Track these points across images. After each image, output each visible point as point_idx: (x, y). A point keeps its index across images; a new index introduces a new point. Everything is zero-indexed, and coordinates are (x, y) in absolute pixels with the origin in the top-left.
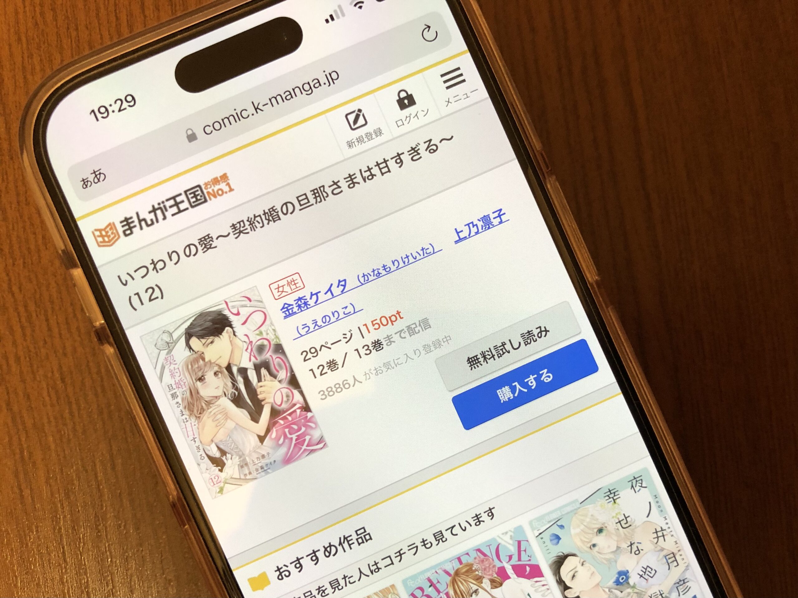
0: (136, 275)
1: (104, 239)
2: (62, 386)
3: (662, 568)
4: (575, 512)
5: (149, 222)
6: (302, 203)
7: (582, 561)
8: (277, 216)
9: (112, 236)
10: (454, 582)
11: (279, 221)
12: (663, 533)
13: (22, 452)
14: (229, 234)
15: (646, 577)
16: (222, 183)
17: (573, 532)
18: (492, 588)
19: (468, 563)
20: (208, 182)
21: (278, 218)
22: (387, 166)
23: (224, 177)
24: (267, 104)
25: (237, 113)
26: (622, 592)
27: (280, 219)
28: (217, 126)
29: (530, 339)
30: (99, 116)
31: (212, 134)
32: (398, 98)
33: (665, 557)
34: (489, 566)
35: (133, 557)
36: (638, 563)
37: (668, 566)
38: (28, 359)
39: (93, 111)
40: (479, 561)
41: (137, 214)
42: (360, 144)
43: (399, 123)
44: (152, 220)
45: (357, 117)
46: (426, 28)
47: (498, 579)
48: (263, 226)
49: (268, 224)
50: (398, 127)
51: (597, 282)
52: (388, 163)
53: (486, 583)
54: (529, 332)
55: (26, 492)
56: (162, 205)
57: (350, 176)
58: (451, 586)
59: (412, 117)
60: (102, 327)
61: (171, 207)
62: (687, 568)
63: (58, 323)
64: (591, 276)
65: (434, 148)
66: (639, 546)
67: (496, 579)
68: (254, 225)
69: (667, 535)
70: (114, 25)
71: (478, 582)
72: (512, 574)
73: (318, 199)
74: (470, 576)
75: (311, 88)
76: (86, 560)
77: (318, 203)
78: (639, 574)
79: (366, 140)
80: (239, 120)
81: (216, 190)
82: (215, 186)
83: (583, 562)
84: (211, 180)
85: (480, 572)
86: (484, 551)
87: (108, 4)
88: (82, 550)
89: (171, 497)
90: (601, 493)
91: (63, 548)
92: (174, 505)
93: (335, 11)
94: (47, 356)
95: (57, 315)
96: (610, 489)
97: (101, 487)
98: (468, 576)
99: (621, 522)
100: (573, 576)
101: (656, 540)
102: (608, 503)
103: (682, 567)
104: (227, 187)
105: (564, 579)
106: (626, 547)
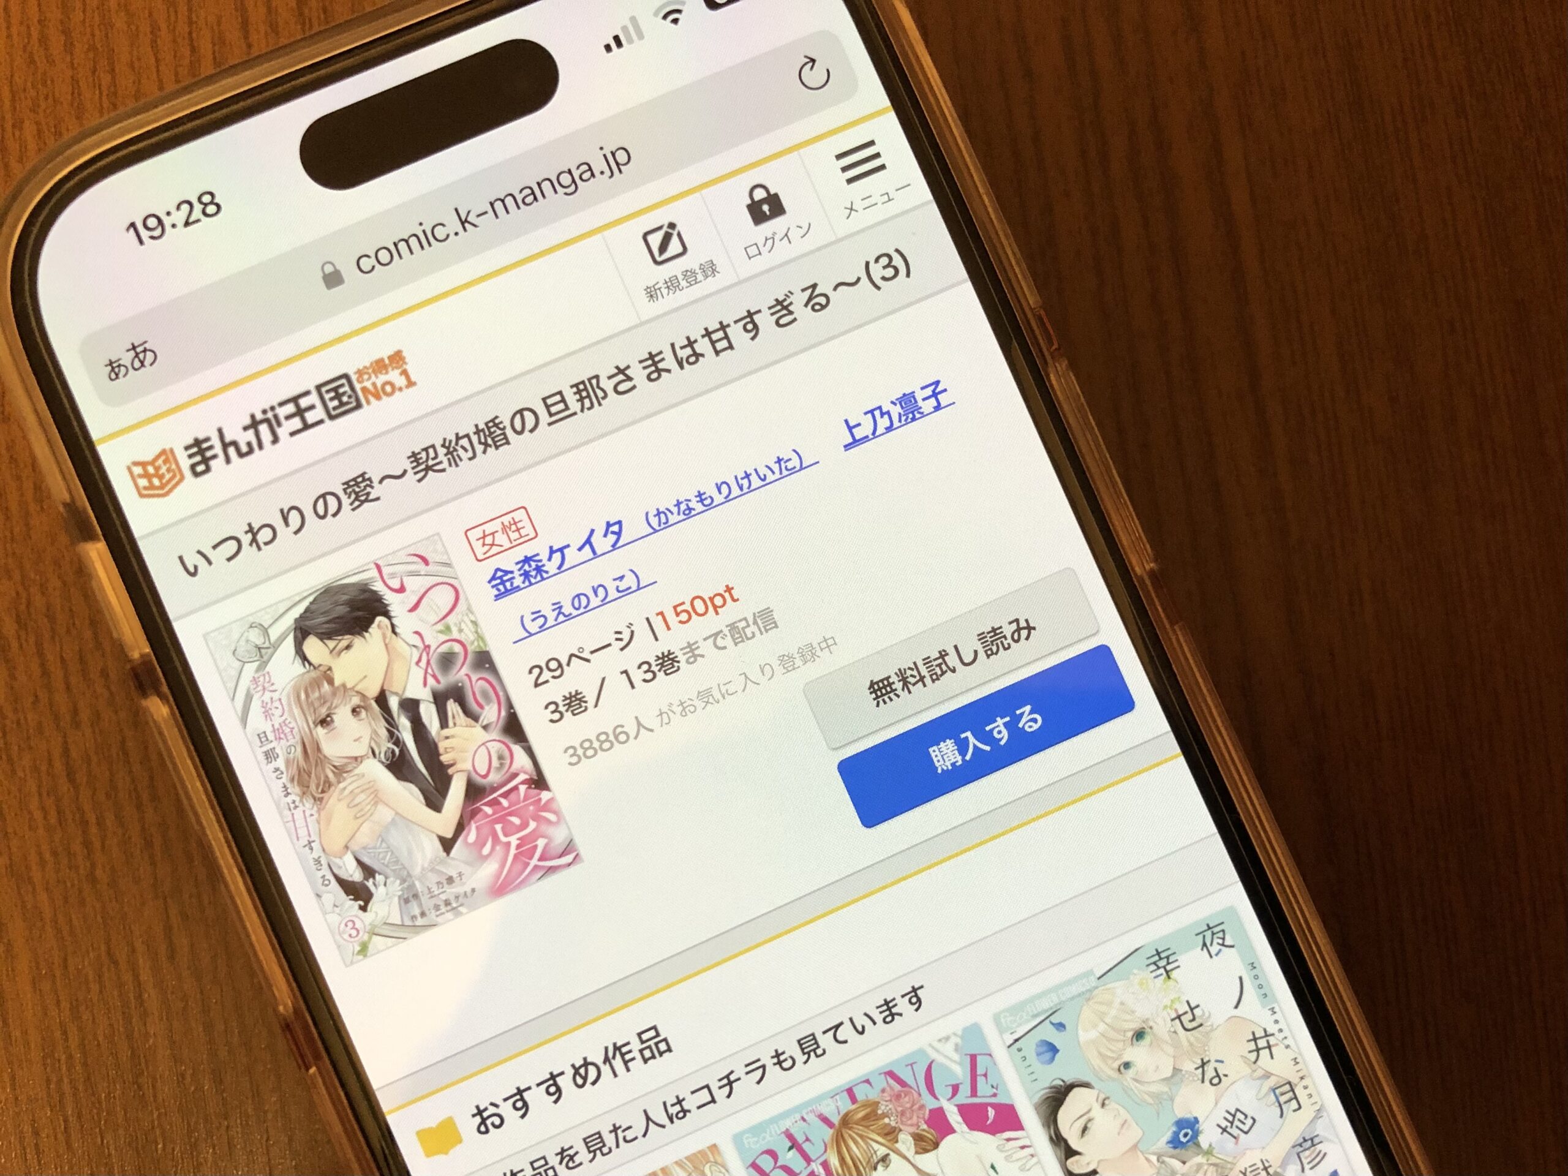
0: (216, 555)
1: (150, 482)
2: (69, 789)
3: (1266, 1113)
4: (1087, 996)
5: (244, 449)
6: (553, 410)
7: (1102, 1096)
8: (502, 437)
9: (168, 476)
10: (839, 1139)
11: (506, 446)
12: (1268, 1042)
14: (405, 472)
15: (1235, 1131)
16: (393, 370)
17: (1083, 1037)
18: (917, 1153)
19: (868, 1101)
20: (365, 367)
21: (504, 441)
22: (726, 337)
23: (397, 358)
24: (486, 213)
25: (424, 231)
26: (1184, 1163)
27: (508, 443)
28: (384, 256)
29: (997, 644)
30: (144, 234)
31: (374, 272)
32: (749, 202)
33: (1274, 1090)
34: (912, 1106)
35: (209, 1141)
36: (1217, 1103)
37: (1278, 1110)
39: (133, 225)
40: (891, 1096)
41: (220, 431)
42: (671, 292)
43: (752, 251)
44: (249, 444)
45: (667, 238)
46: (806, 64)
47: (930, 1134)
48: (474, 456)
49: (484, 452)
50: (750, 258)
51: (1152, 574)
52: (728, 330)
53: (906, 1143)
54: (994, 630)
56: (270, 415)
57: (651, 356)
58: (832, 1147)
59: (777, 238)
60: (145, 661)
61: (288, 418)
62: (1319, 1113)
63: (62, 659)
64: (1141, 564)
65: (823, 300)
66: (1218, 1065)
67: (924, 1133)
68: (455, 453)
69: (1277, 1045)
70: (186, 62)
71: (889, 1141)
72: (958, 1123)
73: (587, 403)
74: (872, 1128)
75: (574, 181)
76: (112, 1148)
77: (586, 410)
78: (1219, 1126)
79: (684, 283)
80: (430, 244)
81: (379, 384)
82: (379, 375)
83: (1104, 1100)
84: (372, 364)
85: (892, 1118)
86: (902, 1077)
87: (176, 22)
88: (105, 1122)
89: (281, 1008)
90: (1140, 959)
91: (66, 1121)
92: (288, 1026)
93: (625, 29)
94: (40, 728)
95: (61, 644)
96: (1160, 950)
97: (146, 996)
98: (867, 1127)
99: (1185, 1019)
100: (1085, 1130)
101: (1254, 1055)
102: (1155, 977)
103: (1307, 1113)
104: (403, 377)
105: (1065, 1132)
106: (1193, 1070)
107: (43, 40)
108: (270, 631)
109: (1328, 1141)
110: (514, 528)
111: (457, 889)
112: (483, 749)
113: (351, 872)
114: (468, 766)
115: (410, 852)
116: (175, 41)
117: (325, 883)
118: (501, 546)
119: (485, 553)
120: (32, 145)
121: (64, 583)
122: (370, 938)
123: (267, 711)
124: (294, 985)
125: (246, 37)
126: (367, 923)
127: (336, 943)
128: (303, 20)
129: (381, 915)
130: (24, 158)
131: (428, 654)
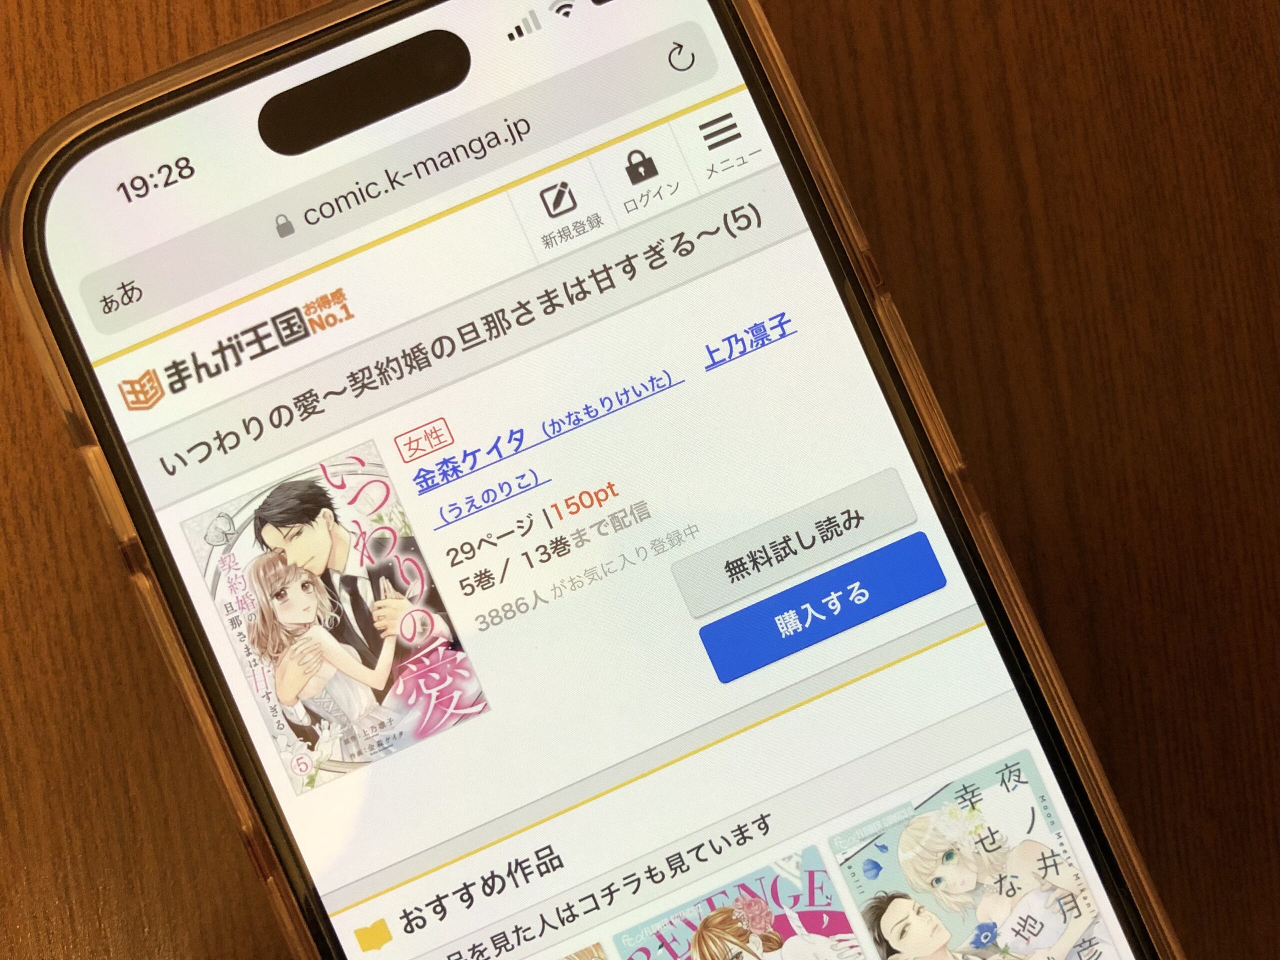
0: (190, 458)
1: (137, 397)
2: (72, 641)
3: (1052, 920)
4: (905, 823)
6: (467, 338)
7: (917, 906)
8: (425, 360)
9: (151, 392)
10: (701, 940)
11: (428, 368)
12: (1054, 861)
14: (345, 389)
15: (1026, 934)
16: (335, 304)
17: (902, 857)
18: (764, 951)
19: (725, 908)
21: (426, 364)
22: (609, 277)
24: (411, 174)
25: (360, 190)
27: (429, 365)
28: (327, 210)
29: (832, 531)
30: (132, 193)
31: (318, 224)
32: (628, 165)
33: (1059, 900)
34: (761, 913)
36: (1012, 911)
37: (1062, 917)
38: (16, 595)
39: (122, 185)
40: (743, 905)
42: (563, 240)
43: (630, 207)
45: (560, 195)
46: (675, 49)
47: (776, 936)
48: (402, 376)
49: (410, 373)
50: (628, 212)
51: (961, 472)
52: (610, 271)
53: (755, 943)
54: (829, 519)
57: (547, 293)
58: (695, 946)
59: (651, 195)
60: (133, 545)
62: (1096, 919)
63: (67, 535)
65: (688, 247)
66: (1014, 881)
67: (771, 936)
68: (386, 374)
69: (1061, 863)
70: (166, 47)
71: (742, 941)
72: (799, 927)
73: (494, 332)
74: (727, 930)
75: (483, 147)
76: (108, 930)
77: (493, 338)
78: (1013, 930)
79: (574, 233)
80: (364, 200)
83: (920, 908)
84: (317, 299)
85: (744, 923)
87: (157, 14)
88: (102, 912)
89: (244, 828)
90: (950, 792)
91: (71, 909)
92: (249, 842)
93: (525, 21)
94: (49, 591)
95: (65, 523)
96: (966, 786)
97: (134, 808)
98: (724, 930)
99: (987, 842)
100: (903, 932)
101: (1043, 872)
102: (963, 808)
103: (1086, 919)
104: (343, 311)
105: (887, 936)
106: (993, 884)
107: (49, 29)
108: (234, 520)
109: (1103, 941)
110: (434, 435)
112: (409, 618)
116: (156, 30)
117: (280, 727)
118: (424, 450)
119: (410, 457)
120: (40, 116)
121: (68, 474)
122: (317, 772)
123: (232, 586)
125: (214, 27)
126: (314, 760)
127: (289, 776)
128: (261, 15)
129: (325, 753)
130: (35, 127)
131: (364, 539)
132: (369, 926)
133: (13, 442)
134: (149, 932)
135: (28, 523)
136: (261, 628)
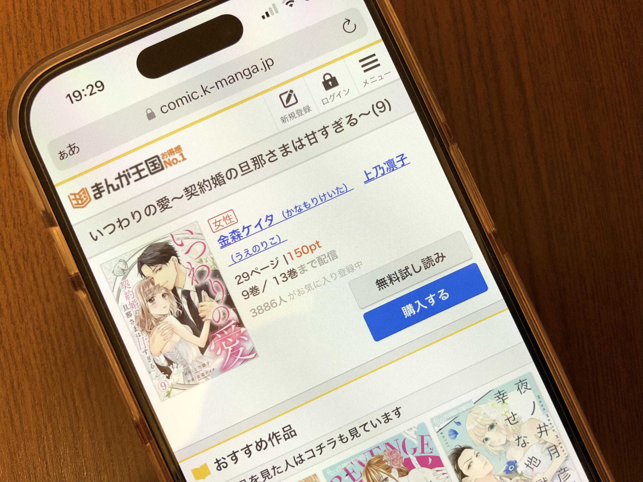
0: (105, 232)
1: (77, 202)
2: (46, 327)
3: (545, 458)
4: (469, 410)
5: (116, 187)
6: (243, 169)
7: (476, 452)
8: (222, 181)
9: (85, 199)
10: (367, 471)
11: (224, 184)
12: (545, 429)
13: (12, 383)
14: (182, 196)
15: (532, 466)
16: (176, 153)
17: (468, 428)
18: (399, 477)
19: (379, 455)
20: (165, 153)
21: (223, 182)
22: (315, 137)
23: (178, 149)
24: (214, 87)
25: (188, 95)
26: (511, 479)
27: (225, 183)
28: (172, 106)
29: (429, 264)
30: (74, 99)
31: (168, 113)
32: (323, 80)
33: (548, 449)
34: (397, 457)
36: (524, 455)
37: (550, 457)
38: (17, 305)
39: (69, 95)
40: (388, 453)
41: (106, 180)
42: (291, 119)
43: (325, 102)
44: (118, 185)
45: (289, 97)
46: (346, 22)
47: (405, 469)
48: (211, 189)
49: (215, 187)
50: (324, 104)
51: (494, 233)
52: (315, 134)
53: (395, 473)
54: (428, 258)
55: (16, 417)
56: (126, 173)
57: (284, 146)
58: (364, 475)
59: (335, 95)
60: (76, 276)
61: (133, 174)
62: (567, 458)
63: (42, 274)
64: (489, 228)
65: (355, 121)
66: (525, 439)
67: (403, 469)
68: (203, 188)
69: (549, 430)
70: (88, 26)
71: (388, 472)
72: (417, 464)
73: (257, 166)
74: (380, 466)
75: (250, 73)
76: (66, 474)
77: (257, 169)
78: (525, 464)
79: (297, 115)
80: (191, 101)
81: (171, 159)
82: (171, 156)
83: (477, 454)
84: (168, 151)
85: (389, 462)
86: (393, 445)
87: (84, 9)
88: (63, 465)
89: (135, 419)
90: (492, 395)
91: (47, 463)
92: (137, 425)
93: (270, 9)
94: (33, 302)
95: (41, 267)
96: (500, 391)
97: (78, 412)
98: (378, 466)
99: (510, 419)
100: (469, 466)
101: (540, 434)
102: (498, 402)
103: (562, 457)
104: (181, 156)
105: (461, 467)
106: (514, 441)
107: (29, 18)
108: (127, 262)
109: (571, 469)
110: (228, 218)
111: (207, 369)
112: (217, 311)
113: (163, 363)
114: (211, 318)
115: (187, 354)
116: (84, 18)
117: (152, 367)
118: (223, 226)
119: (216, 229)
120: (26, 62)
121: (42, 242)
122: (171, 390)
123: (127, 296)
124: (140, 409)
125: (113, 15)
126: (170, 383)
127: (157, 391)
128: (136, 9)
129: (175, 380)
130: (23, 67)
131: (193, 271)
132: (199, 467)
133: (14, 227)
134: (87, 474)
135: (23, 268)
136: (142, 317)
